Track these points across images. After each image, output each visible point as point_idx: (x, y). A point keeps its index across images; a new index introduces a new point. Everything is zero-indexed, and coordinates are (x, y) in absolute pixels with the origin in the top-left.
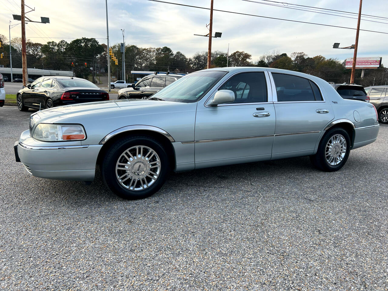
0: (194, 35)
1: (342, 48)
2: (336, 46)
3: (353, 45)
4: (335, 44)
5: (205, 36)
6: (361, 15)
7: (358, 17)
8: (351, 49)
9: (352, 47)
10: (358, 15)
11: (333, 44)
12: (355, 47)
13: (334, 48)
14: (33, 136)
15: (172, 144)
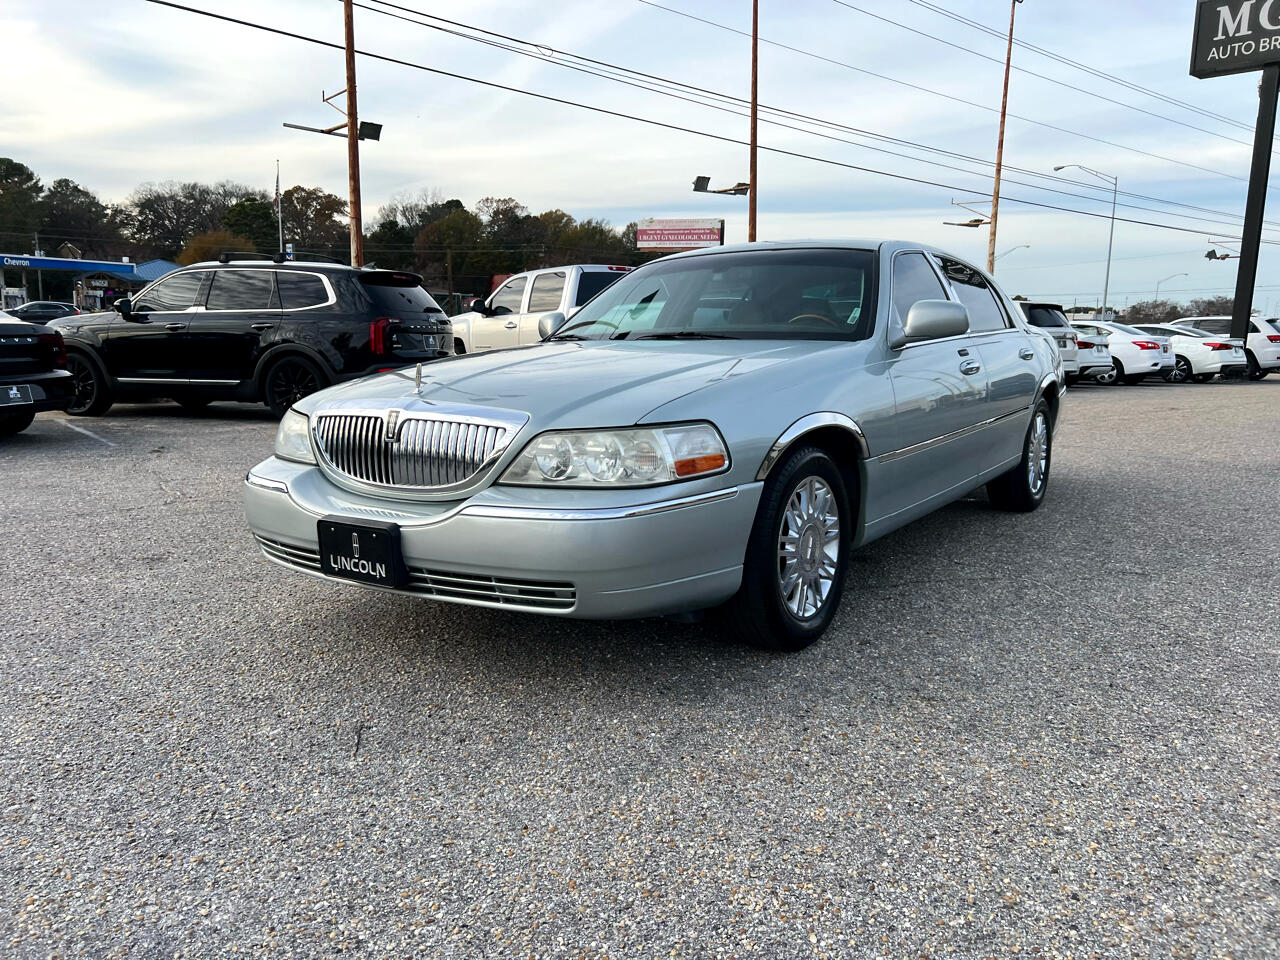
0: (285, 125)
1: (714, 192)
2: (701, 184)
3: (739, 185)
4: (699, 178)
5: (322, 132)
6: (759, 107)
7: (749, 112)
8: (734, 194)
9: (740, 189)
10: (750, 105)
11: (695, 179)
12: (748, 189)
13: (695, 190)
14: (497, 479)
15: (863, 464)
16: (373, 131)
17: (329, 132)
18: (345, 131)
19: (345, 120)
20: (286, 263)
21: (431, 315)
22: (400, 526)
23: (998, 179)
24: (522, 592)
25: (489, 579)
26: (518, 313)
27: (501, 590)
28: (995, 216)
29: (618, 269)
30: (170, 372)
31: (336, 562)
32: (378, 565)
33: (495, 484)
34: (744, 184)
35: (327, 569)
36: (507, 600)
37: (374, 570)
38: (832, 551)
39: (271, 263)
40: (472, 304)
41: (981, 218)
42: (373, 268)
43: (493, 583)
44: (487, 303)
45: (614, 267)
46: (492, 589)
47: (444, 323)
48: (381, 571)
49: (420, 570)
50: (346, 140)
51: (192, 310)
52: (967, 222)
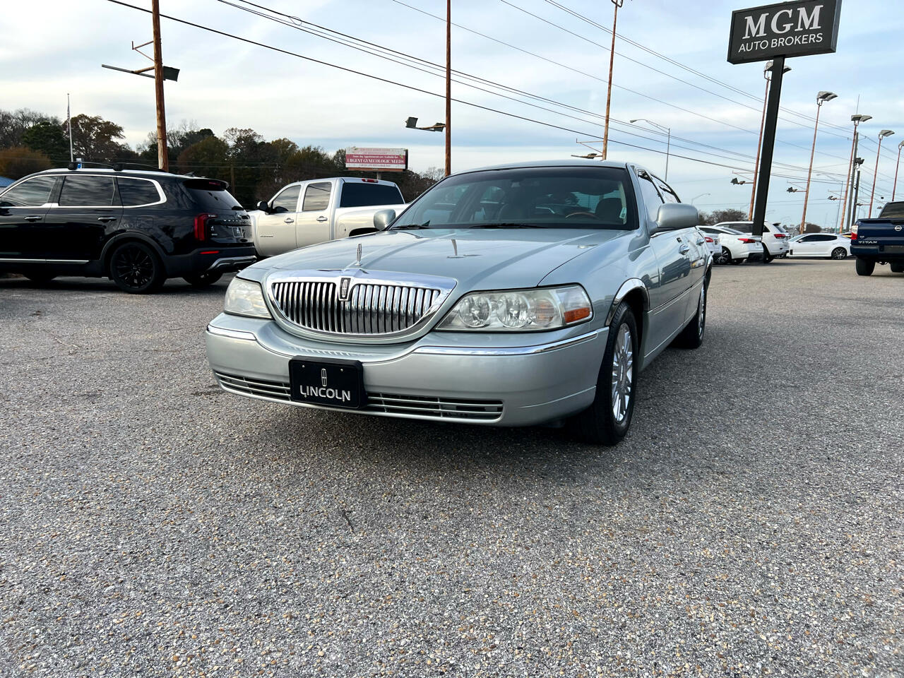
0: (103, 66)
1: (420, 129)
2: (412, 123)
3: (438, 124)
4: (410, 118)
5: (133, 72)
6: (452, 72)
7: (445, 74)
8: (434, 131)
9: (438, 127)
10: (446, 70)
11: (407, 119)
12: (444, 127)
13: (407, 127)
14: (434, 327)
15: (647, 315)
16: (173, 74)
17: (138, 73)
18: (153, 73)
19: (153, 64)
20: (124, 171)
21: (237, 212)
22: (362, 363)
23: (607, 127)
24: (458, 408)
25: (435, 399)
26: (295, 212)
27: (443, 407)
28: (605, 151)
29: (369, 181)
30: (17, 253)
31: (305, 391)
32: (344, 393)
33: (432, 330)
34: (441, 124)
35: (296, 397)
36: (445, 415)
37: (340, 395)
38: (629, 375)
39: (112, 171)
40: (258, 205)
41: (595, 152)
42: (192, 176)
43: (438, 402)
44: (269, 203)
45: (366, 179)
46: (437, 406)
47: (246, 217)
48: (346, 396)
49: (378, 395)
50: (154, 80)
51: (47, 206)
52: (587, 155)
